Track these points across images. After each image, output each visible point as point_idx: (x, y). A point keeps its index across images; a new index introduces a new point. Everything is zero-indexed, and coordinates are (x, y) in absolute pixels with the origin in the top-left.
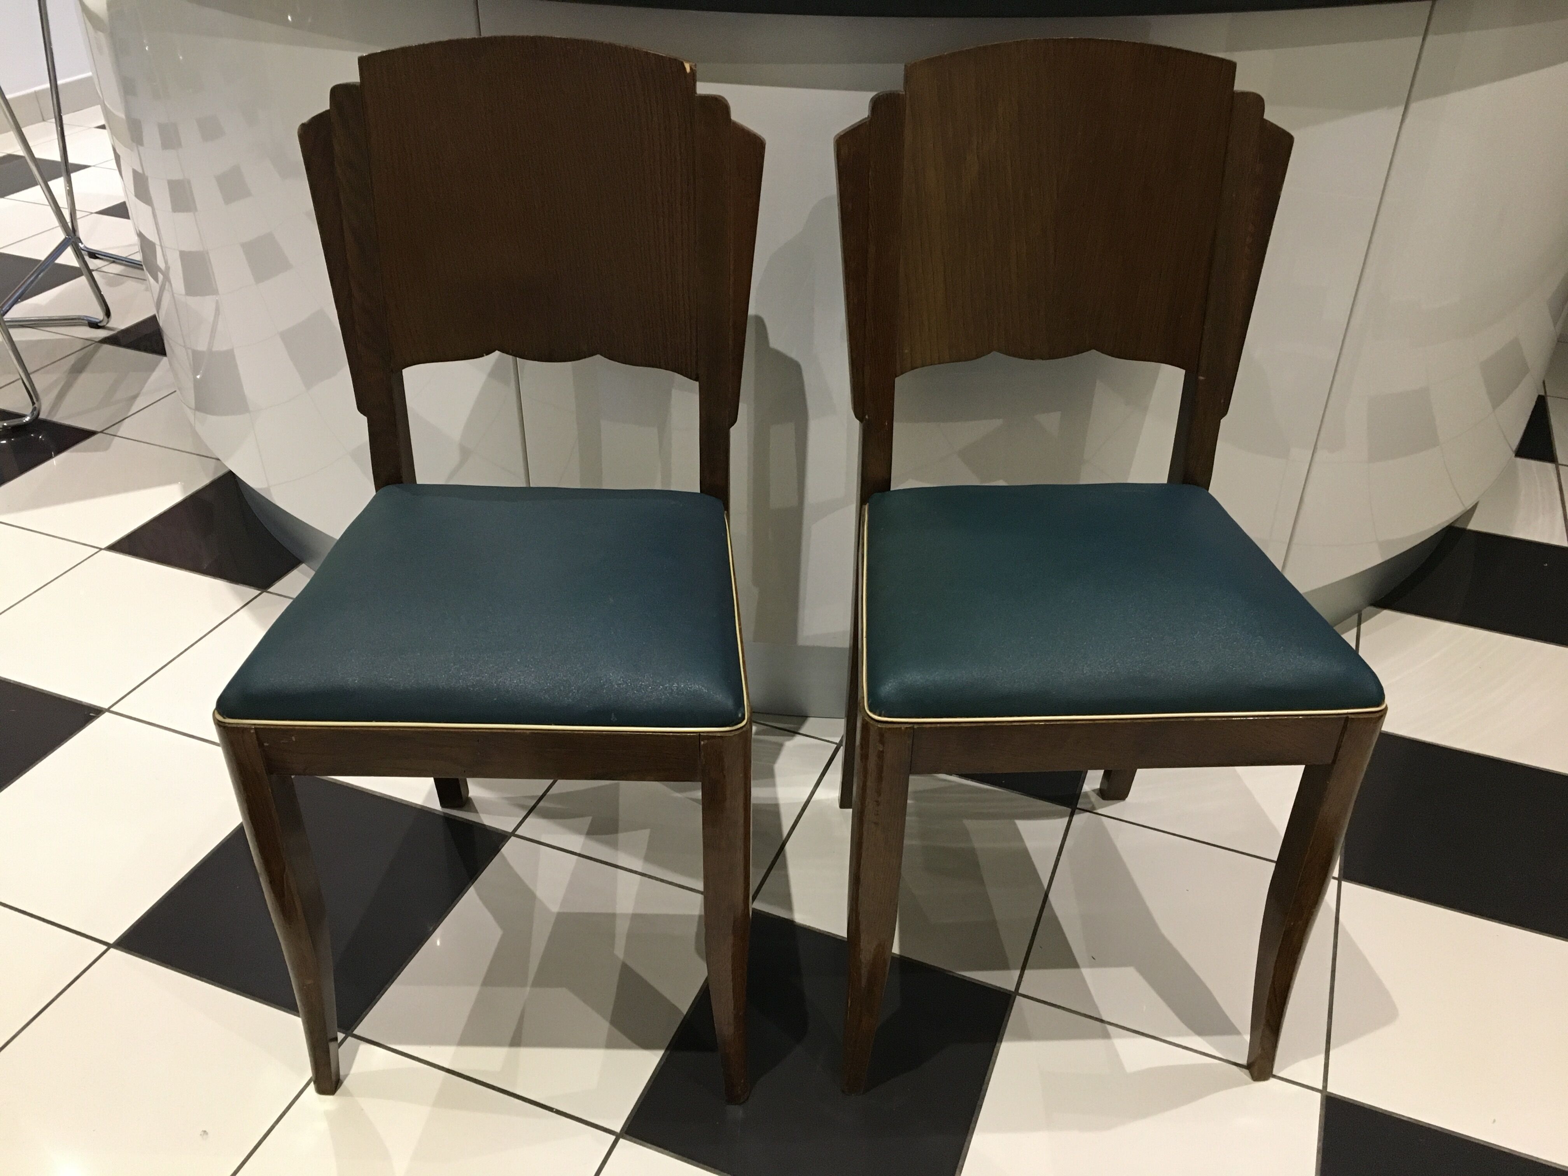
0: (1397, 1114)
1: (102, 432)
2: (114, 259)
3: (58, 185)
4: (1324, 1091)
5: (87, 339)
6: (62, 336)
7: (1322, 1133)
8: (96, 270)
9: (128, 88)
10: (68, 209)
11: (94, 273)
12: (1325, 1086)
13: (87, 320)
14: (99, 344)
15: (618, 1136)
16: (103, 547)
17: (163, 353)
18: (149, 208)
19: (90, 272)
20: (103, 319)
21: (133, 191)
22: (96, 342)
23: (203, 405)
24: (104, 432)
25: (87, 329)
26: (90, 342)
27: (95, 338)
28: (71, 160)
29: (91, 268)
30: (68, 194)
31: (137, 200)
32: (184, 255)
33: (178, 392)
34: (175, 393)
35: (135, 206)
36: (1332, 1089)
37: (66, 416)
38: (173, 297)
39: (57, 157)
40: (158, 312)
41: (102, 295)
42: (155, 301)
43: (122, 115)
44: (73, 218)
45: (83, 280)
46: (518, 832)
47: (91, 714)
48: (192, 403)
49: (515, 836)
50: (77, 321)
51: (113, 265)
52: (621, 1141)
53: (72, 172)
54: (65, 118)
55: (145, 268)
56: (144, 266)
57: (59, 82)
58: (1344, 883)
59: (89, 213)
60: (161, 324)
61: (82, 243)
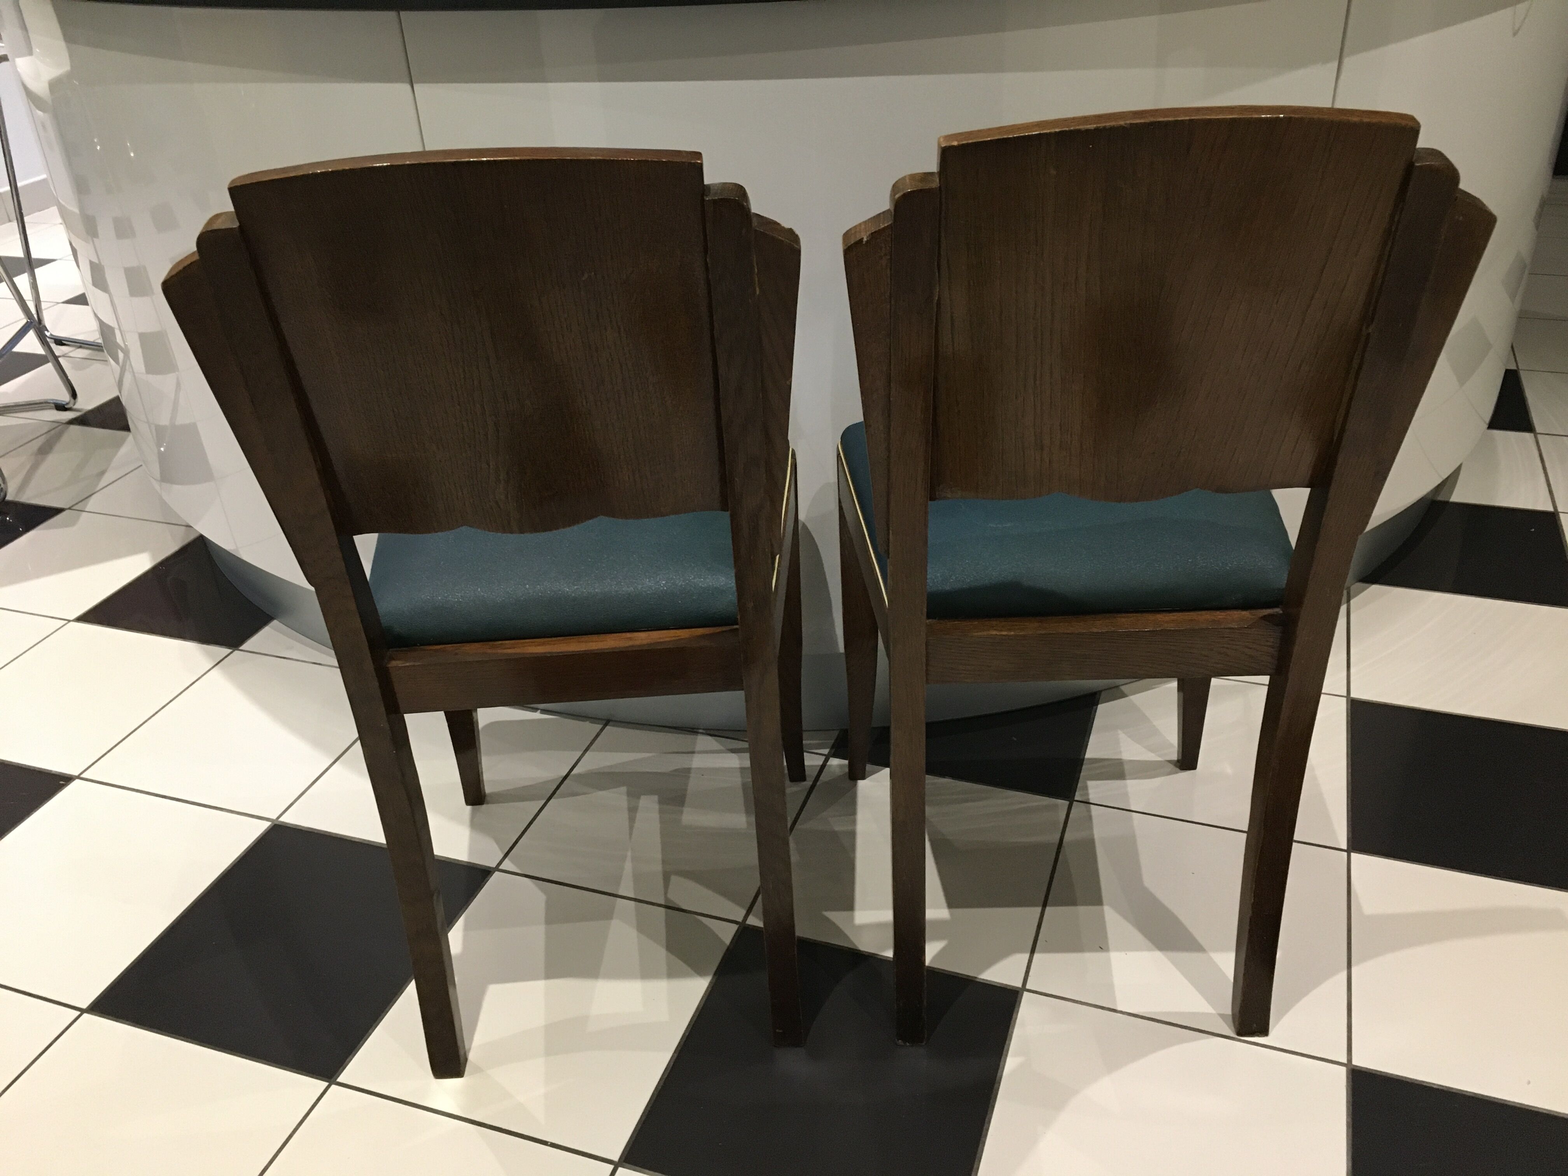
0: (1427, 1083)
1: (70, 508)
2: (81, 344)
3: (22, 281)
4: (1349, 1065)
5: (53, 422)
6: (29, 420)
7: (1351, 1107)
8: (64, 356)
9: (81, 187)
10: (33, 301)
11: (60, 359)
12: (1350, 1059)
13: (54, 403)
14: (66, 425)
15: (617, 1165)
16: (71, 619)
17: (127, 428)
18: (106, 295)
19: (56, 358)
20: (70, 401)
21: (90, 279)
22: (63, 423)
23: (167, 477)
24: (72, 508)
25: (55, 412)
26: (56, 425)
27: (63, 420)
28: (35, 255)
29: (57, 354)
30: (33, 288)
31: (94, 288)
32: (143, 337)
33: (144, 466)
34: (141, 467)
35: (94, 294)
36: (1357, 1062)
37: (32, 496)
38: (134, 376)
39: (19, 253)
40: (120, 392)
41: (69, 379)
42: (117, 382)
43: (77, 211)
44: (38, 308)
45: (49, 367)
46: (501, 867)
47: (61, 782)
48: (158, 476)
49: (498, 871)
50: (44, 405)
51: (80, 350)
52: (620, 1169)
53: (36, 268)
54: (26, 219)
55: (105, 351)
56: (104, 348)
57: (19, 184)
58: (1353, 855)
59: (52, 304)
60: (124, 403)
61: (48, 331)
